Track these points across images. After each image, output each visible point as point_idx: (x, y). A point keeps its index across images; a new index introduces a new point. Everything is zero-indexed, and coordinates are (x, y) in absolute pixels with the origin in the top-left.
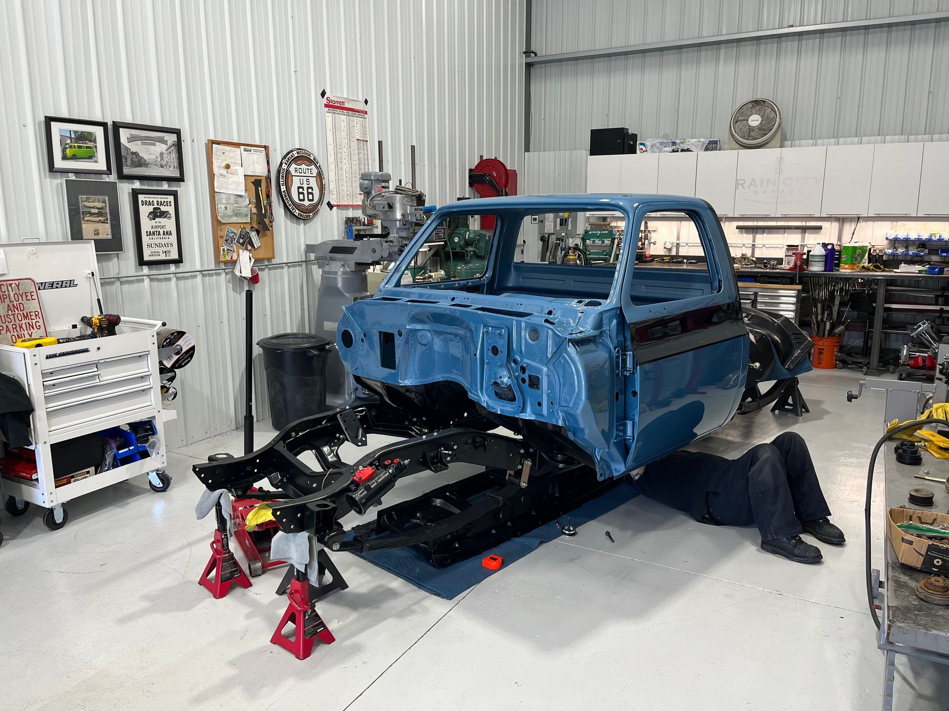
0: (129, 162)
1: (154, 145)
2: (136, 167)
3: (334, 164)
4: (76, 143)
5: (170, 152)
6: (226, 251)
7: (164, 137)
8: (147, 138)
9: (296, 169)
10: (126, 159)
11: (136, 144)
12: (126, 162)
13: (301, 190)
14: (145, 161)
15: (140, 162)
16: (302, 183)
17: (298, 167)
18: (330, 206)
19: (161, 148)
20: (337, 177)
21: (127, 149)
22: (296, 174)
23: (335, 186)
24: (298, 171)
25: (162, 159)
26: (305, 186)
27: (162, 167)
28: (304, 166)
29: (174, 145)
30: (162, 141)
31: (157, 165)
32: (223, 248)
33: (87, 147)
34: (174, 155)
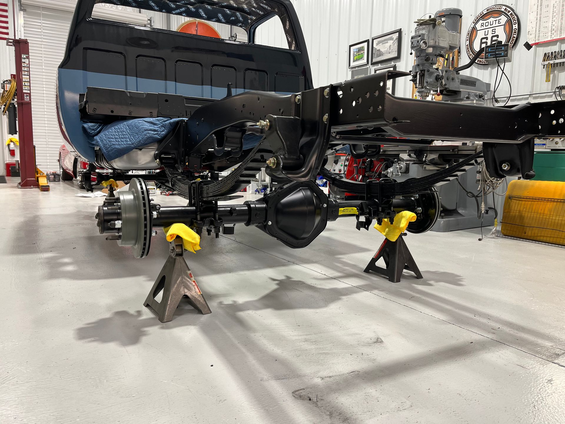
0: (376, 55)
1: (387, 42)
2: (378, 57)
3: (536, 5)
4: (358, 53)
5: (394, 44)
6: (417, 96)
7: (392, 37)
8: (385, 40)
9: (483, 24)
10: (375, 55)
11: (380, 45)
12: (374, 56)
13: (484, 41)
14: (382, 52)
15: (380, 54)
16: (486, 34)
17: (485, 22)
18: (528, 46)
19: (390, 42)
20: (539, 16)
21: (376, 49)
22: (482, 28)
23: (534, 26)
24: (484, 26)
25: (390, 49)
26: (489, 37)
27: (389, 53)
28: (492, 19)
29: (396, 39)
30: (391, 39)
31: (387, 53)
32: (416, 94)
33: (361, 54)
34: (396, 45)
